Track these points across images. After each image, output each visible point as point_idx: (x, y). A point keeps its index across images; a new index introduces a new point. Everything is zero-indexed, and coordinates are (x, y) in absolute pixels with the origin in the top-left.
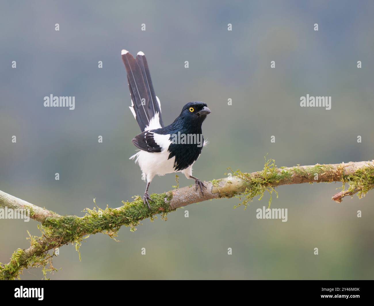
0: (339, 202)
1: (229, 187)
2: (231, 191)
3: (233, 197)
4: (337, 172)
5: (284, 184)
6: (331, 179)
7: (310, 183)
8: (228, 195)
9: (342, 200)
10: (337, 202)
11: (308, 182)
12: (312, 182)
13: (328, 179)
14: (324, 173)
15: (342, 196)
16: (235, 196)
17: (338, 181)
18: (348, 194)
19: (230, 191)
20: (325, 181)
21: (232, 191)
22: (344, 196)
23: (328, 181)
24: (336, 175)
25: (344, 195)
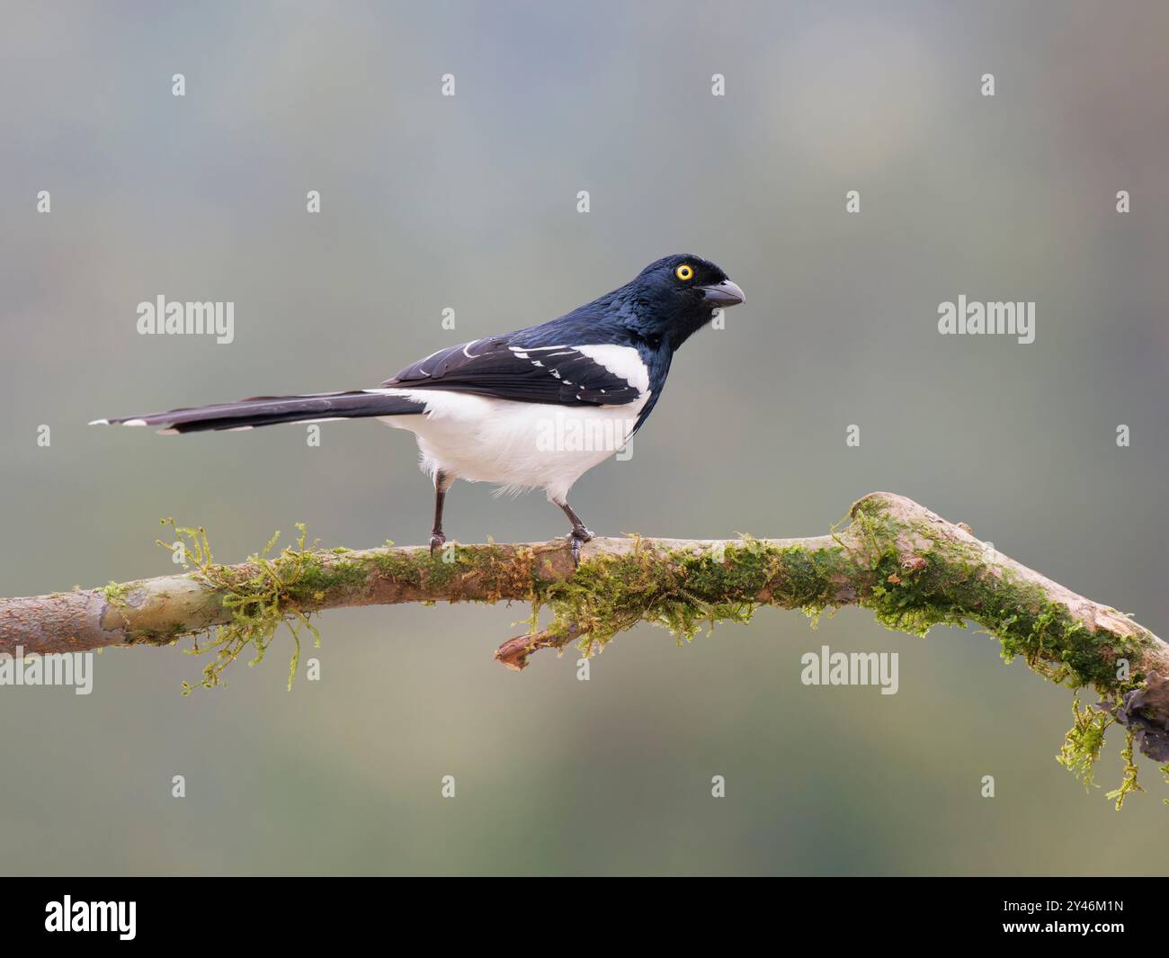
0: (517, 668)
1: (161, 609)
2: (164, 623)
3: (172, 643)
4: (514, 569)
5: (341, 602)
6: (495, 590)
7: (424, 603)
8: (154, 637)
9: (527, 661)
10: (511, 667)
11: (419, 600)
12: (434, 601)
13: (484, 593)
14: (472, 573)
15: (528, 648)
16: (178, 638)
17: (517, 599)
18: (546, 641)
19: (161, 622)
20: (476, 599)
21: (167, 624)
22: (533, 647)
23: (485, 598)
24: (511, 581)
25: (536, 645)
